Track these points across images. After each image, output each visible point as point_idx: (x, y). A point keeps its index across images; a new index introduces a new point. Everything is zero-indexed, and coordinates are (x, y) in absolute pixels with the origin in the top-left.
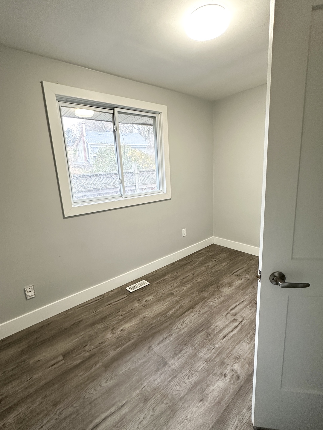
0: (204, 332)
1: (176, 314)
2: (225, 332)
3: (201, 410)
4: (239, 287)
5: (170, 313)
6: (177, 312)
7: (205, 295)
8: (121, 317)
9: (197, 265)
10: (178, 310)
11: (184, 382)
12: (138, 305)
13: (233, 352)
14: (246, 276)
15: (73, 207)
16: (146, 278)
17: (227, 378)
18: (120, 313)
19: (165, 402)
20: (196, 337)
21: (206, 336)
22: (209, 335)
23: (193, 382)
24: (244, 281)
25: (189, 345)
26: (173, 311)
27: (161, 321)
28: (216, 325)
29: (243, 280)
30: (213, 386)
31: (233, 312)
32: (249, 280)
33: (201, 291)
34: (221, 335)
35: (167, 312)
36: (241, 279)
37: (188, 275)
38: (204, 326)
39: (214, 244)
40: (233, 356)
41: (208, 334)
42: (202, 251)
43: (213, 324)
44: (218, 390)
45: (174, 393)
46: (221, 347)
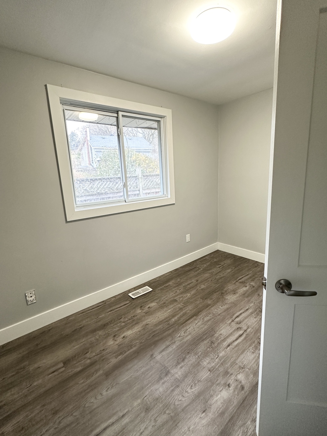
0: (208, 340)
1: (180, 321)
2: (229, 340)
3: (204, 422)
4: (244, 294)
5: (173, 320)
6: (180, 320)
7: (209, 302)
8: (123, 324)
9: (201, 271)
10: (181, 317)
11: (187, 392)
12: (140, 311)
13: (237, 362)
14: (252, 283)
15: (75, 211)
16: (149, 284)
17: (231, 388)
18: (122, 320)
19: (167, 412)
20: (199, 346)
21: (209, 344)
22: (213, 344)
23: (196, 392)
24: (249, 289)
25: (192, 354)
26: (176, 318)
27: (164, 329)
28: (220, 333)
29: (247, 288)
30: (217, 396)
31: (237, 319)
32: (254, 287)
33: (204, 298)
34: (225, 344)
35: (170, 320)
36: (246, 286)
37: (192, 281)
38: (208, 335)
39: (218, 250)
40: (238, 366)
41: (212, 342)
42: (207, 258)
43: (217, 332)
44: (222, 401)
45: (176, 403)
46: (225, 356)
